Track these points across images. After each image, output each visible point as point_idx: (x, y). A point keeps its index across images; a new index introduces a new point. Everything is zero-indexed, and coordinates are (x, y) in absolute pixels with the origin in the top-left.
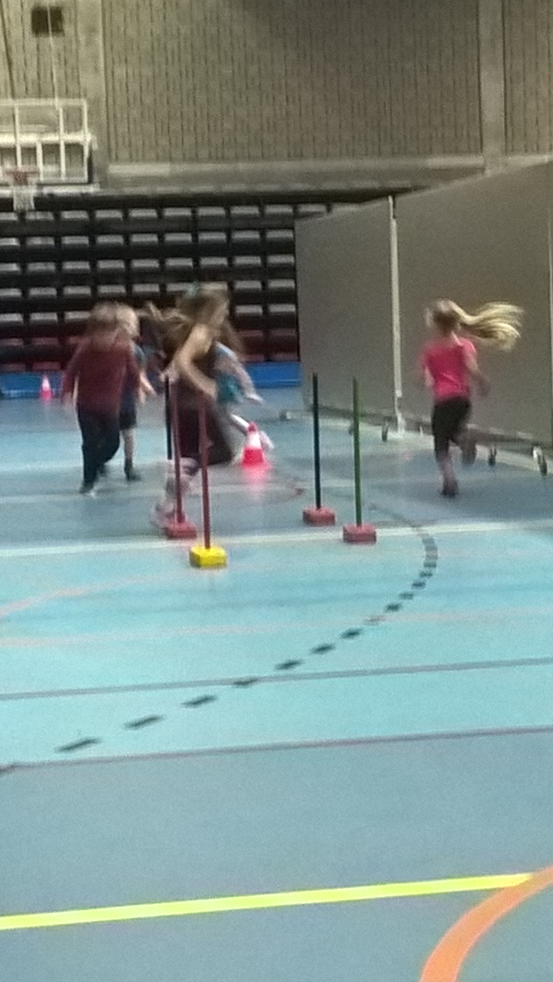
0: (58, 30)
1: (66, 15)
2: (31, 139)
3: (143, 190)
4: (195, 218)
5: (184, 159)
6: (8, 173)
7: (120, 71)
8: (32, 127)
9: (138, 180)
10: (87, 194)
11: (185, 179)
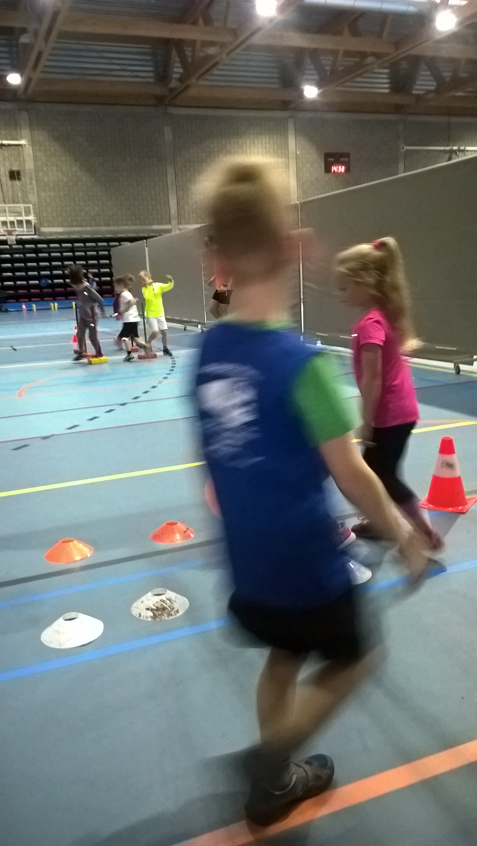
0: (19, 179)
1: (21, 173)
2: (12, 219)
3: (54, 237)
4: (73, 247)
5: (68, 226)
6: (5, 231)
7: (43, 195)
8: (11, 214)
9: (51, 234)
10: (34, 238)
11: (69, 233)
